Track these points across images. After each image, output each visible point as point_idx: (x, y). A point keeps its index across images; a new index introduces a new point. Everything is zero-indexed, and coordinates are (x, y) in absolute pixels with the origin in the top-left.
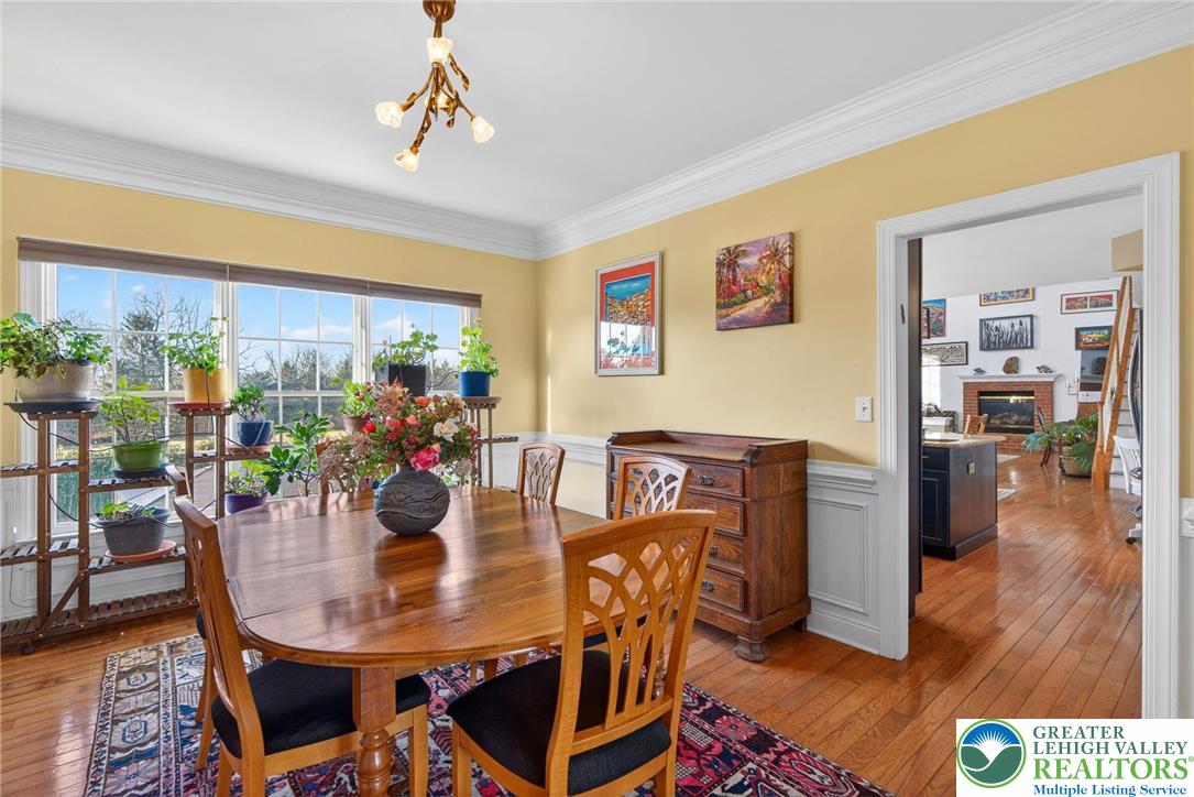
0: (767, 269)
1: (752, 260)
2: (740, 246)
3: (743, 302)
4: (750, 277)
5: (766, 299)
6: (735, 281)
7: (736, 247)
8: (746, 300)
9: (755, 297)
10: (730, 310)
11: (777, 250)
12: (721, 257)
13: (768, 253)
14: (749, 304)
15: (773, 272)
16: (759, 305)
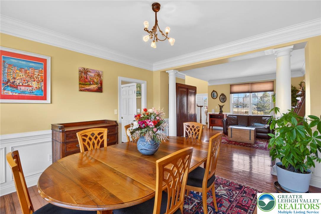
0: (97, 78)
1: (92, 74)
2: (88, 69)
3: (89, 85)
4: (92, 79)
5: (96, 85)
6: (87, 78)
7: (87, 69)
8: (90, 84)
9: (93, 84)
10: (85, 86)
11: (99, 74)
12: (82, 70)
13: (97, 74)
14: (91, 86)
15: (98, 79)
16: (94, 87)
